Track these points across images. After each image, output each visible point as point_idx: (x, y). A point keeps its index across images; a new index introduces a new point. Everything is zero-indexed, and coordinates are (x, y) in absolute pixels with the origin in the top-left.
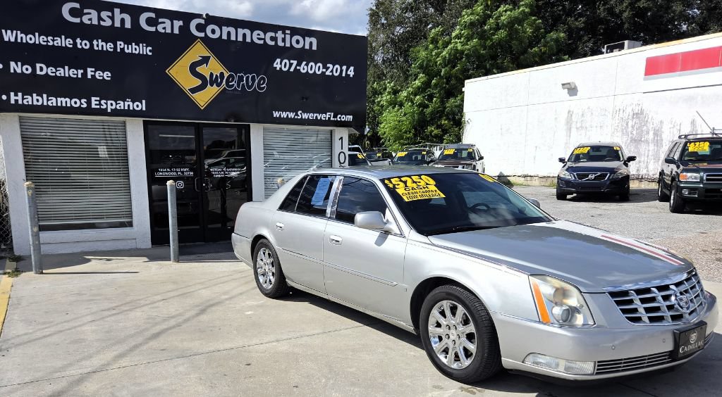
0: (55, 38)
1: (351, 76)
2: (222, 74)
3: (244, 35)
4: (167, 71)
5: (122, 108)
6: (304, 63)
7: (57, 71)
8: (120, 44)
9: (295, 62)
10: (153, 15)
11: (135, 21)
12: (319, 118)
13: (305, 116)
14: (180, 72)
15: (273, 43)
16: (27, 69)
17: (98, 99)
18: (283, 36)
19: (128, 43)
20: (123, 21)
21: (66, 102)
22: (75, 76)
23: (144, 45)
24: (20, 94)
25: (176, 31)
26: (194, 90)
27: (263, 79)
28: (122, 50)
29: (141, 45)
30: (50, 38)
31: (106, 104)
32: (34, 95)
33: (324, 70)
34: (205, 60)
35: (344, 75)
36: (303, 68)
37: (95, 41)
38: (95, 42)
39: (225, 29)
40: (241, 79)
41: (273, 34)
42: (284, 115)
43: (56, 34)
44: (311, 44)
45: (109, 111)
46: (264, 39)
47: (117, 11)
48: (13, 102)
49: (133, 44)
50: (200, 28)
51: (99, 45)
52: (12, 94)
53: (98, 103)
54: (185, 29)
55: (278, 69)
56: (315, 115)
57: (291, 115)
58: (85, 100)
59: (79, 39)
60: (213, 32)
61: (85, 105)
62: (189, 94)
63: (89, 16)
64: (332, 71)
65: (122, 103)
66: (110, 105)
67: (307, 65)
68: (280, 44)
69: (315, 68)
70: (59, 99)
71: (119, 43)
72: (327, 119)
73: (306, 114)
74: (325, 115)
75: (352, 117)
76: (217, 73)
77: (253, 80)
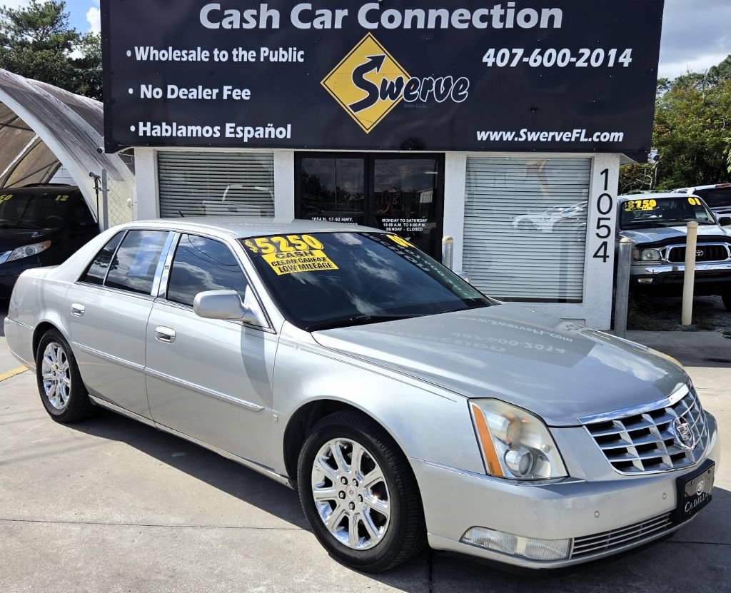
0: (190, 52)
1: (626, 65)
2: (400, 80)
3: (439, 19)
4: (322, 83)
5: (262, 136)
6: (537, 51)
7: (189, 92)
8: (265, 51)
9: (520, 52)
10: (309, 7)
11: (285, 19)
12: (558, 139)
13: (533, 137)
14: (339, 82)
16: (158, 93)
17: (233, 125)
18: (502, 12)
19: (274, 48)
20: (270, 19)
21: (197, 131)
22: (209, 98)
23: (295, 49)
24: (149, 124)
25: (338, 25)
26: (357, 107)
27: (464, 82)
28: (267, 58)
29: (290, 49)
30: (184, 52)
31: (243, 131)
32: (164, 124)
33: (574, 60)
34: (376, 62)
35: (611, 64)
36: (535, 60)
37: (235, 50)
39: (409, 14)
40: (428, 85)
41: (485, 11)
42: (495, 136)
43: (190, 46)
44: (552, 18)
45: (246, 140)
46: (470, 21)
47: (264, 7)
48: (141, 134)
49: (281, 49)
50: (373, 16)
51: (241, 55)
52: (141, 124)
53: (233, 130)
54: (351, 21)
55: (490, 65)
56: (551, 134)
57: (508, 136)
58: (219, 128)
59: (216, 50)
60: (391, 19)
61: (218, 135)
62: (350, 112)
63: (229, 19)
64: (588, 60)
65: (261, 129)
66: (247, 133)
67: (542, 54)
68: (497, 24)
69: (559, 58)
70: (190, 128)
72: (573, 139)
73: (534, 133)
74: (569, 134)
75: (621, 134)
76: (392, 79)
77: (447, 85)
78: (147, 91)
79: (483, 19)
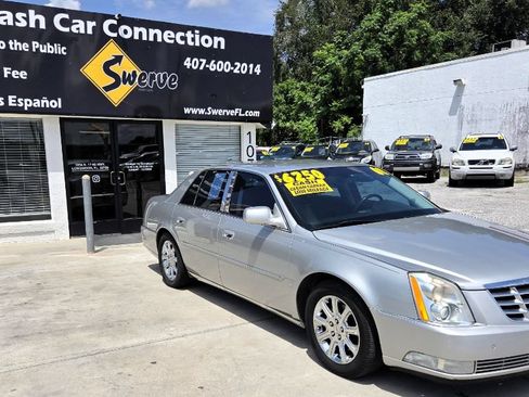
1: (258, 74)
2: (134, 72)
3: (155, 35)
4: (81, 70)
5: (39, 106)
6: (213, 61)
8: (36, 45)
9: (204, 61)
10: (67, 16)
11: (49, 22)
12: (228, 114)
13: (215, 112)
14: (94, 71)
15: (183, 43)
17: (15, 97)
18: (192, 36)
19: (43, 43)
20: (37, 22)
23: (59, 45)
25: (90, 32)
26: (108, 88)
27: (174, 77)
28: (38, 50)
29: (56, 45)
31: (23, 102)
33: (232, 68)
34: (118, 59)
35: (251, 72)
36: (212, 67)
37: (11, 41)
38: (11, 43)
39: (137, 30)
40: (152, 77)
41: (183, 34)
42: (194, 111)
44: (219, 43)
45: (26, 108)
46: (175, 39)
47: (31, 12)
49: (48, 44)
50: (113, 28)
51: (16, 44)
53: (14, 101)
54: (98, 29)
55: (188, 67)
56: (224, 111)
57: (202, 111)
58: (3, 99)
60: (126, 32)
61: (2, 104)
62: (103, 91)
63: (4, 18)
64: (240, 69)
65: (38, 101)
66: (27, 103)
67: (216, 63)
68: (190, 43)
69: (223, 66)
71: (34, 43)
72: (235, 114)
73: (215, 110)
74: (234, 111)
75: (259, 113)
76: (130, 72)
77: (165, 78)
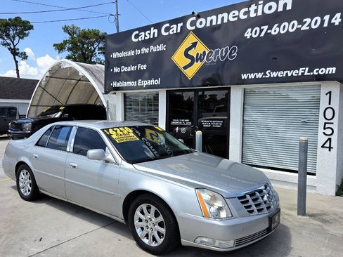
0: (129, 52)
1: (337, 24)
2: (204, 52)
3: (223, 18)
4: (172, 58)
5: (150, 84)
6: (276, 25)
7: (128, 68)
8: (152, 47)
9: (265, 28)
10: (168, 25)
11: (159, 32)
12: (289, 75)
13: (274, 74)
14: (179, 57)
15: (246, 17)
16: (119, 70)
17: (141, 80)
18: (256, 8)
19: (155, 45)
20: (154, 34)
21: (130, 84)
22: (134, 70)
23: (163, 44)
24: (116, 82)
25: (179, 31)
26: (185, 68)
27: (235, 49)
28: (152, 50)
29: (161, 45)
30: (127, 52)
31: (144, 83)
32: (120, 82)
33: (300, 26)
34: (194, 45)
35: (326, 25)
36: (275, 31)
37: (142, 49)
39: (209, 19)
40: (217, 53)
41: (246, 9)
42: (252, 76)
43: (129, 50)
44: (285, 5)
45: (144, 86)
46: (238, 16)
47: (152, 29)
48: (114, 86)
49: (157, 45)
50: (192, 23)
52: (114, 82)
53: (140, 82)
54: (184, 28)
55: (248, 37)
56: (285, 72)
57: (259, 75)
58: (136, 82)
59: (136, 50)
60: (201, 23)
61: (136, 85)
62: (183, 70)
63: (141, 37)
64: (310, 25)
65: (150, 81)
67: (279, 27)
68: (253, 15)
69: (290, 27)
70: (127, 83)
72: (300, 74)
73: (274, 73)
74: (297, 71)
75: (334, 69)
76: (201, 52)
77: (226, 52)
78: (116, 70)
79: (245, 14)
